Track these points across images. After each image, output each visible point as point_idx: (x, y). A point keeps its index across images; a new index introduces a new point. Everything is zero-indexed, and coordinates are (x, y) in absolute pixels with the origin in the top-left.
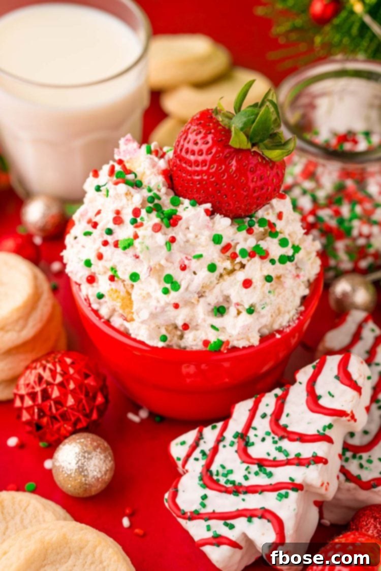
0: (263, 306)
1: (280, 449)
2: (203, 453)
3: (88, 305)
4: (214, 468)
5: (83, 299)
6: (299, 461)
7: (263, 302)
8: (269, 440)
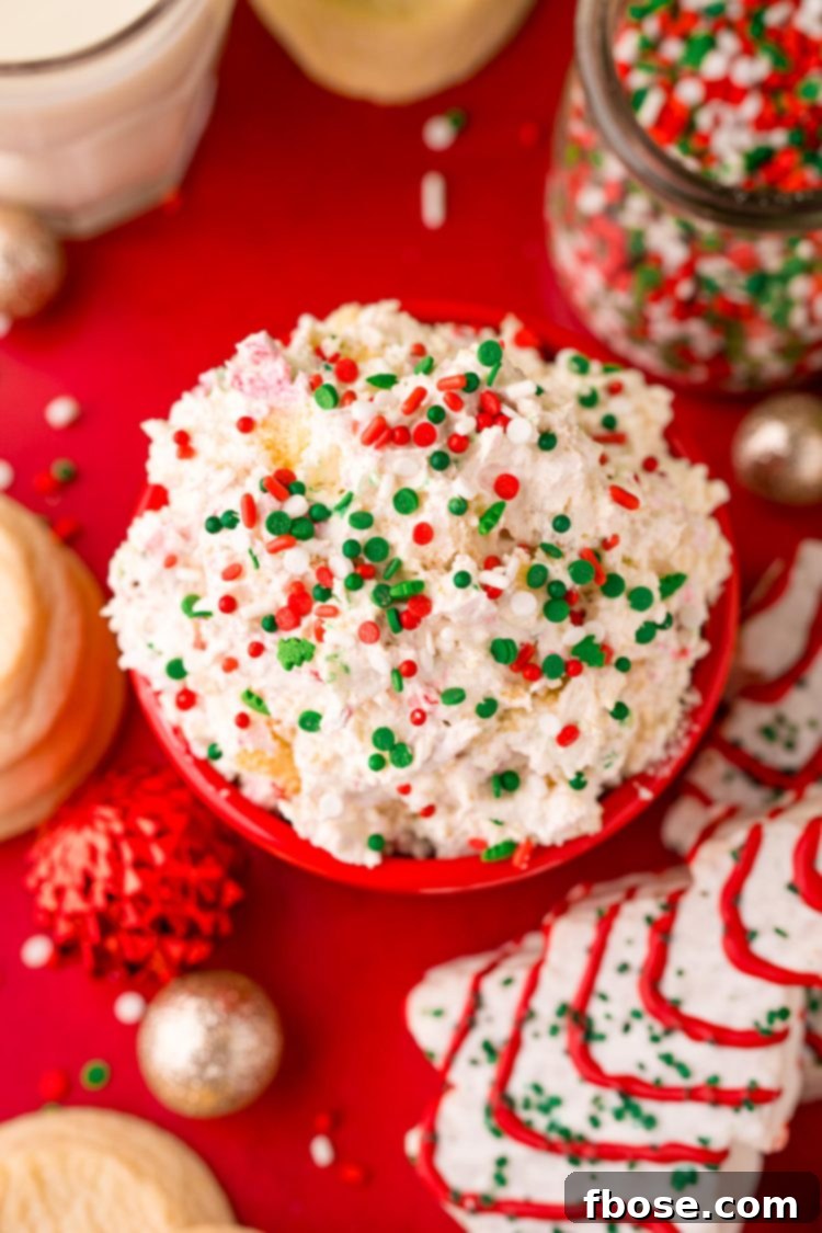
0: (607, 762)
1: (668, 1059)
2: (488, 1048)
3: (183, 749)
4: (518, 1087)
5: (169, 730)
6: (716, 1095)
7: (608, 752)
8: (641, 1029)
